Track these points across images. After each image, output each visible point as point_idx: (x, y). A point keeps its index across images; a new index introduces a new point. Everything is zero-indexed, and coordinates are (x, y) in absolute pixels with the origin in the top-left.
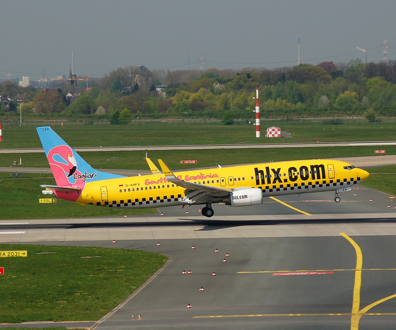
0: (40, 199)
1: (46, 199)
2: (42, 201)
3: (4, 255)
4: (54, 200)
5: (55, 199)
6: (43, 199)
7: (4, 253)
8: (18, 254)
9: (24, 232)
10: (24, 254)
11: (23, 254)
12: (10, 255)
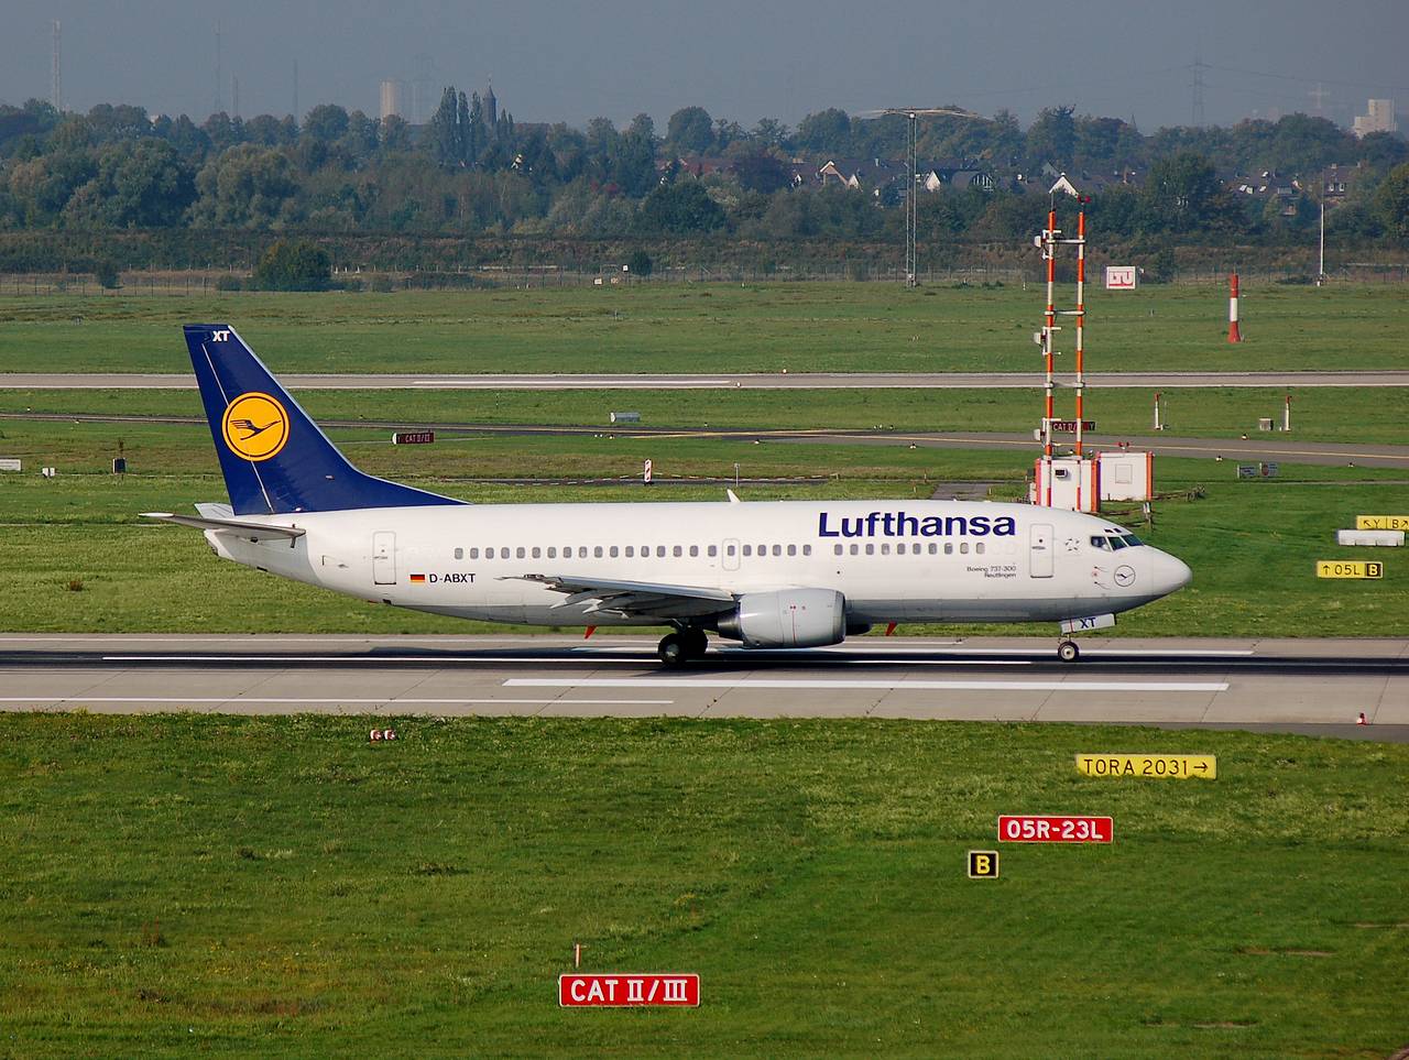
0: (1321, 564)
1: (1343, 563)
2: (1327, 569)
3: (1131, 769)
4: (1373, 570)
5: (1378, 565)
6: (1332, 564)
7: (1129, 762)
8: (1181, 766)
9: (1223, 687)
10: (1205, 767)
11: (1200, 765)
12: (1152, 770)
